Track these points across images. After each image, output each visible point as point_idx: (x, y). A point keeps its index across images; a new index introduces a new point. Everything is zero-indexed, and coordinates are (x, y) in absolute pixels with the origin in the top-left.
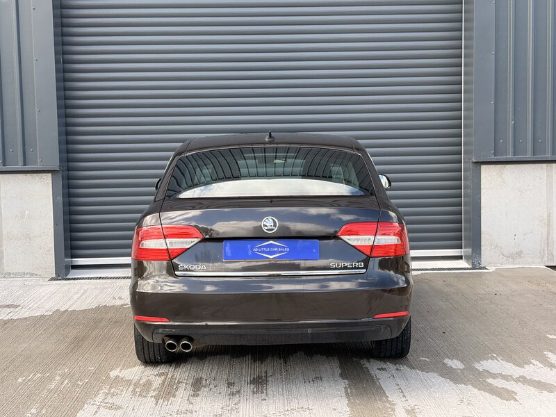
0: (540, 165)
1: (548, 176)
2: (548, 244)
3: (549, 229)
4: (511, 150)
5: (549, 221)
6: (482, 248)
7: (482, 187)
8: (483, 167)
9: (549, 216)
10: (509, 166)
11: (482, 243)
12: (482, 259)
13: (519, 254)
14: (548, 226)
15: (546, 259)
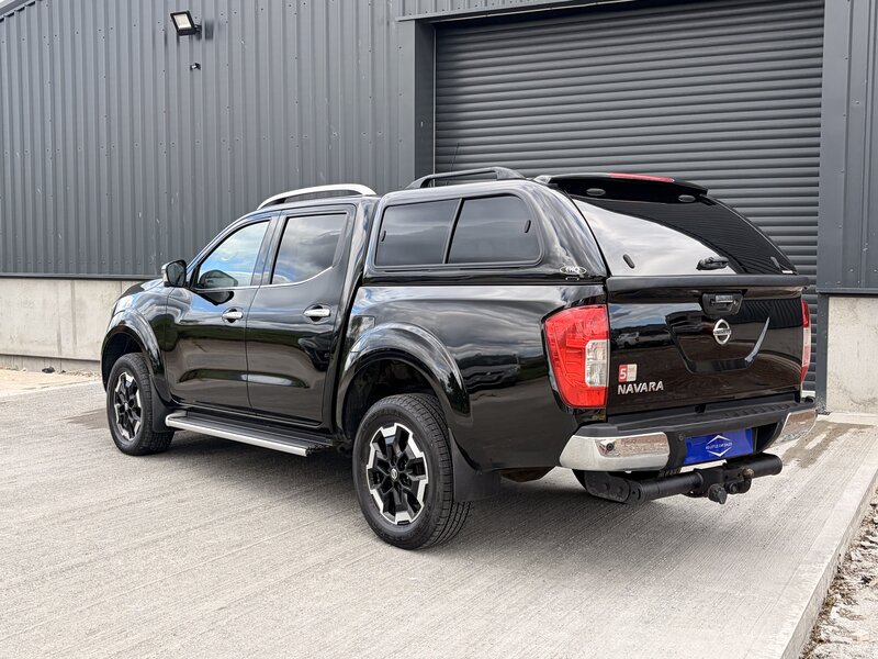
4: (863, 281)
6: (828, 391)
7: (830, 321)
8: (832, 301)
11: (828, 385)
12: (828, 403)
13: (872, 401)
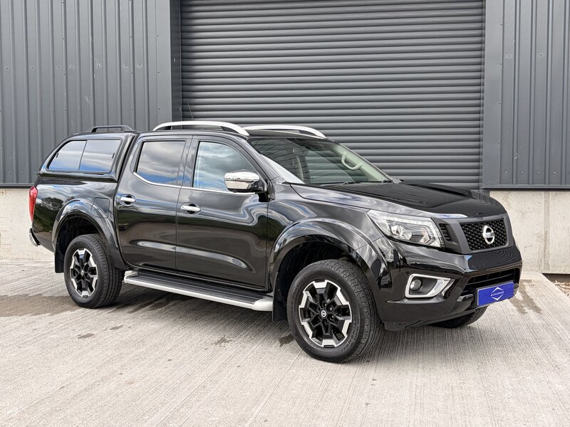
0: (538, 192)
1: (546, 201)
2: (544, 255)
3: (546, 244)
4: (515, 180)
5: (546, 238)
8: (492, 193)
9: (546, 233)
10: (513, 193)
14: (545, 241)
15: (543, 267)
